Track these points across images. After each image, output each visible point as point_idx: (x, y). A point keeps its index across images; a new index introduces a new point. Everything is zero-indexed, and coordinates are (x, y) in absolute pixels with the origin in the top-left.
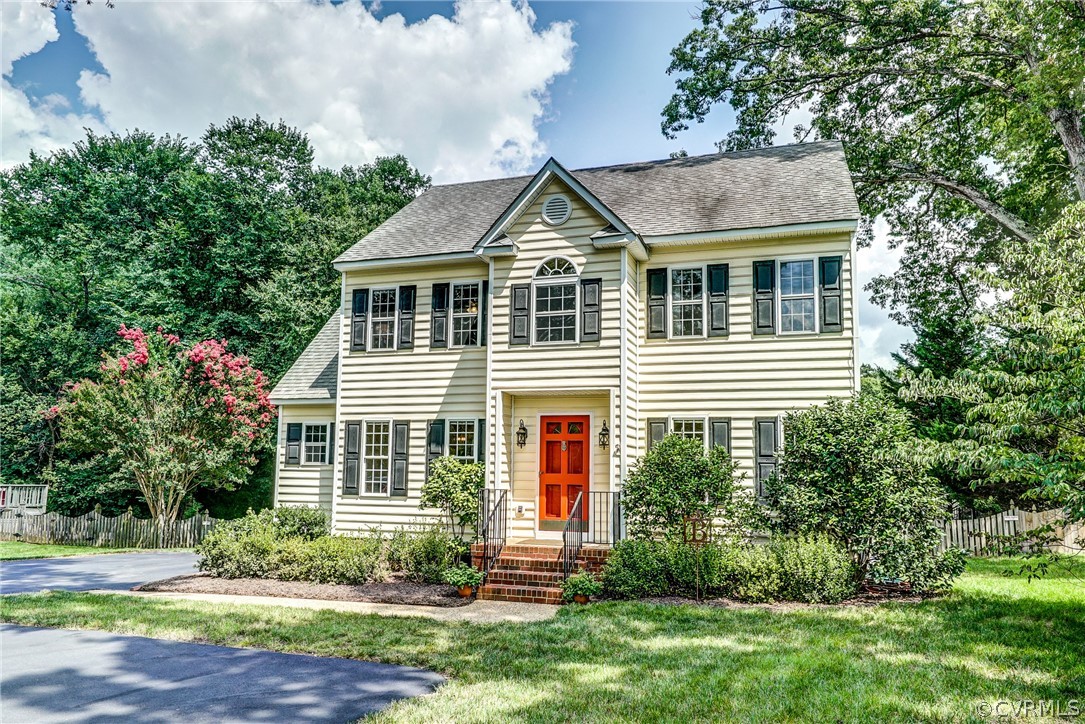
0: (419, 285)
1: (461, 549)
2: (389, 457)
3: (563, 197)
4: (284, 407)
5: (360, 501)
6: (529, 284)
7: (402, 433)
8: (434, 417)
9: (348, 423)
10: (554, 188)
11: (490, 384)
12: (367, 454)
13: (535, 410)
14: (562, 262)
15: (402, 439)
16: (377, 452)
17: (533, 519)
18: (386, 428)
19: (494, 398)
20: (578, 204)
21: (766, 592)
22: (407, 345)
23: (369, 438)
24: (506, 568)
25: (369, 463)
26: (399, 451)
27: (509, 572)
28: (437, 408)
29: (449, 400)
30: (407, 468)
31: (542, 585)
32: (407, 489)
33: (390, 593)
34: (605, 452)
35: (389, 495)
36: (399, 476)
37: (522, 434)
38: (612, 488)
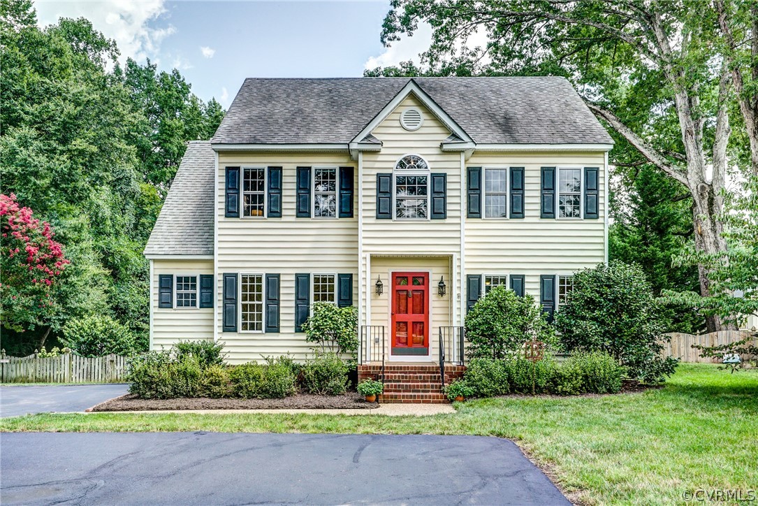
0: (285, 166)
2: (263, 302)
3: (418, 109)
4: (155, 261)
5: (238, 337)
6: (391, 174)
7: (274, 283)
8: (299, 271)
9: (225, 275)
10: (410, 102)
11: (361, 248)
12: (243, 300)
13: (389, 268)
14: (417, 159)
15: (274, 288)
16: (252, 298)
17: (387, 347)
18: (259, 280)
19: (364, 259)
20: (430, 116)
21: (574, 388)
22: (276, 213)
23: (244, 287)
24: (393, 381)
25: (245, 307)
26: (271, 297)
28: (303, 265)
29: (313, 259)
30: (279, 310)
31: (423, 391)
32: (279, 327)
34: (442, 299)
35: (264, 332)
36: (271, 318)
37: (379, 286)
38: (455, 324)
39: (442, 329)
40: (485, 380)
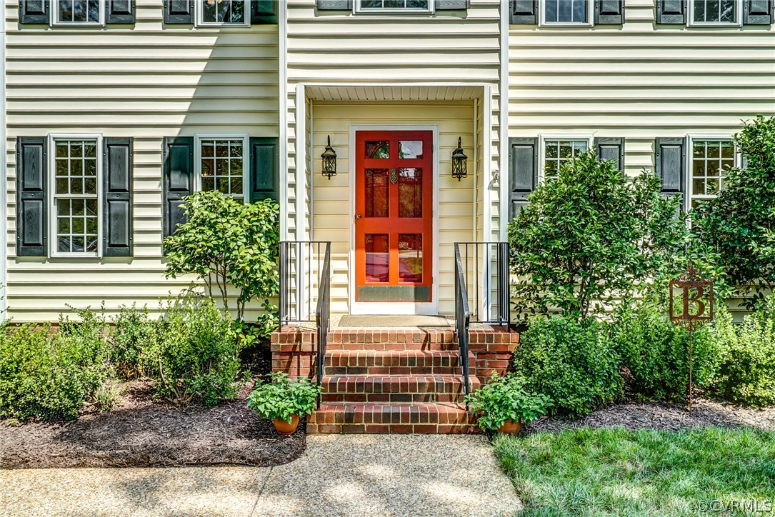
1: (248, 340)
2: (100, 195)
5: (49, 266)
7: (121, 157)
8: (175, 133)
9: (22, 141)
11: (285, 73)
12: (58, 192)
13: (348, 123)
15: (121, 167)
16: (77, 188)
17: (346, 286)
18: (92, 151)
19: (292, 96)
22: (124, 14)
23: (61, 167)
24: (341, 371)
25: (63, 206)
26: (115, 185)
27: (348, 378)
28: (180, 120)
29: (198, 107)
30: (131, 212)
31: (417, 398)
32: (131, 245)
33: (141, 439)
34: (459, 184)
35: (100, 255)
36: (116, 227)
37: (330, 157)
38: (488, 237)
39: (462, 248)
40: (571, 375)
